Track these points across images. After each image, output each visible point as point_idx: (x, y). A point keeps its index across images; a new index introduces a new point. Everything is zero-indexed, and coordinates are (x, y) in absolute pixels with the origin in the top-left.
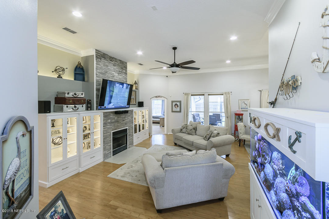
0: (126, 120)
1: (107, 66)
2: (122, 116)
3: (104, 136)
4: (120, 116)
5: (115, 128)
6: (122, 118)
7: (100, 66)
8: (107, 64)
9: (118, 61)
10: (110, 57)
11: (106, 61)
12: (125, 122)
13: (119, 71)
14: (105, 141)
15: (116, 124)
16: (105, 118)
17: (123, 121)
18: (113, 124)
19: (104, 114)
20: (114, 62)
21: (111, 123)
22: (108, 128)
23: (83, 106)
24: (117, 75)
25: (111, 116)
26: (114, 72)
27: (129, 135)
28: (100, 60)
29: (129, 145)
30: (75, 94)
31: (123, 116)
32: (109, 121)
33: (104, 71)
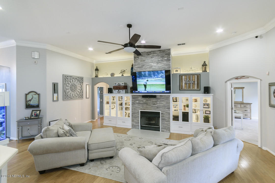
0: (158, 104)
1: (144, 61)
2: (152, 100)
3: (132, 112)
4: (149, 100)
5: (144, 108)
6: (153, 101)
7: (137, 63)
8: (144, 59)
9: (157, 52)
10: (147, 52)
11: (143, 57)
12: (157, 105)
13: (159, 61)
14: (133, 115)
15: (145, 106)
16: (134, 100)
17: (154, 104)
18: (141, 105)
19: (132, 96)
20: (152, 54)
21: (139, 103)
22: (136, 107)
23: (123, 91)
24: (155, 64)
25: (139, 99)
26: (152, 62)
27: (162, 119)
28: (137, 59)
29: (162, 129)
30: (119, 84)
31: (154, 100)
32: (138, 102)
33: (141, 65)
